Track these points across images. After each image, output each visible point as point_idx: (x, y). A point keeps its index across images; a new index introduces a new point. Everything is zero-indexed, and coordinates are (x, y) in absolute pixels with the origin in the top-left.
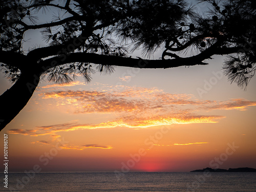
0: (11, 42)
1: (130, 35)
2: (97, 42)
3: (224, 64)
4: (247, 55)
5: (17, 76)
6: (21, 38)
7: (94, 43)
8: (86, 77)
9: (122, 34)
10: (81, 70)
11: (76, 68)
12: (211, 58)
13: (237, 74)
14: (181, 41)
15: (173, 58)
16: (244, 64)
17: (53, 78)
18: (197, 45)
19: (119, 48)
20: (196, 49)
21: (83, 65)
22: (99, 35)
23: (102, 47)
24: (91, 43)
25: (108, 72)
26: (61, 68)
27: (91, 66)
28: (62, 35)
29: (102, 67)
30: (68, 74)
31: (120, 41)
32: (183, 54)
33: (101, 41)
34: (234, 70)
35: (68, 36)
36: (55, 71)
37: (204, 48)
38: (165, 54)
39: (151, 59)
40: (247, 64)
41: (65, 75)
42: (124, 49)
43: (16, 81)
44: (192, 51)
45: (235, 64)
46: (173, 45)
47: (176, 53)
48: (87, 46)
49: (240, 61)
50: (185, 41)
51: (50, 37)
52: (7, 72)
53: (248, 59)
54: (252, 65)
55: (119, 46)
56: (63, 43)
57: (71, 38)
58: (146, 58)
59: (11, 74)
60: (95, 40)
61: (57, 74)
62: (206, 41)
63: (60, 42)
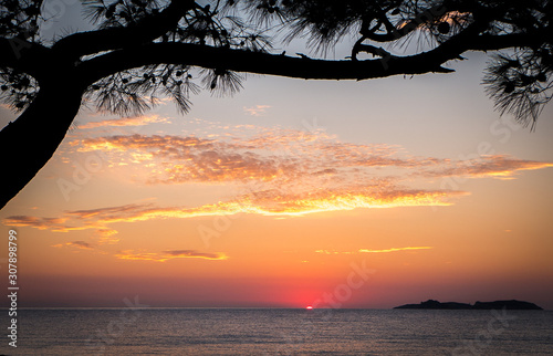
0: (14, 22)
1: (277, 9)
2: (205, 23)
3: (487, 72)
4: (536, 54)
5: (29, 96)
6: (38, 12)
7: (197, 25)
8: (180, 101)
9: (259, 7)
10: (169, 84)
11: (158, 80)
12: (462, 59)
13: (515, 94)
14: (394, 19)
15: (377, 57)
16: (529, 73)
17: (107, 102)
18: (431, 28)
19: (253, 38)
20: (429, 38)
21: (174, 75)
22: (208, 7)
23: (215, 35)
24: (191, 26)
25: (228, 90)
26: (125, 81)
27: (190, 76)
28: (128, 6)
29: (216, 79)
30: (139, 93)
31: (254, 23)
32: (399, 49)
33: (213, 22)
34: (509, 87)
35: (140, 10)
36: (111, 86)
37: (447, 36)
38: (358, 47)
39: (330, 58)
40: (536, 73)
41: (134, 96)
42: (263, 38)
43: (25, 107)
44: (420, 42)
45: (511, 74)
46: (377, 28)
47: (384, 46)
48: (181, 32)
49: (520, 67)
50: (403, 20)
51: (100, 13)
52: (4, 88)
53: (538, 62)
54: (547, 74)
55: (252, 32)
56: (129, 25)
57: (146, 14)
58: (318, 57)
59: (13, 91)
60: (198, 17)
61: (116, 93)
62: (450, 21)
63: (123, 22)
